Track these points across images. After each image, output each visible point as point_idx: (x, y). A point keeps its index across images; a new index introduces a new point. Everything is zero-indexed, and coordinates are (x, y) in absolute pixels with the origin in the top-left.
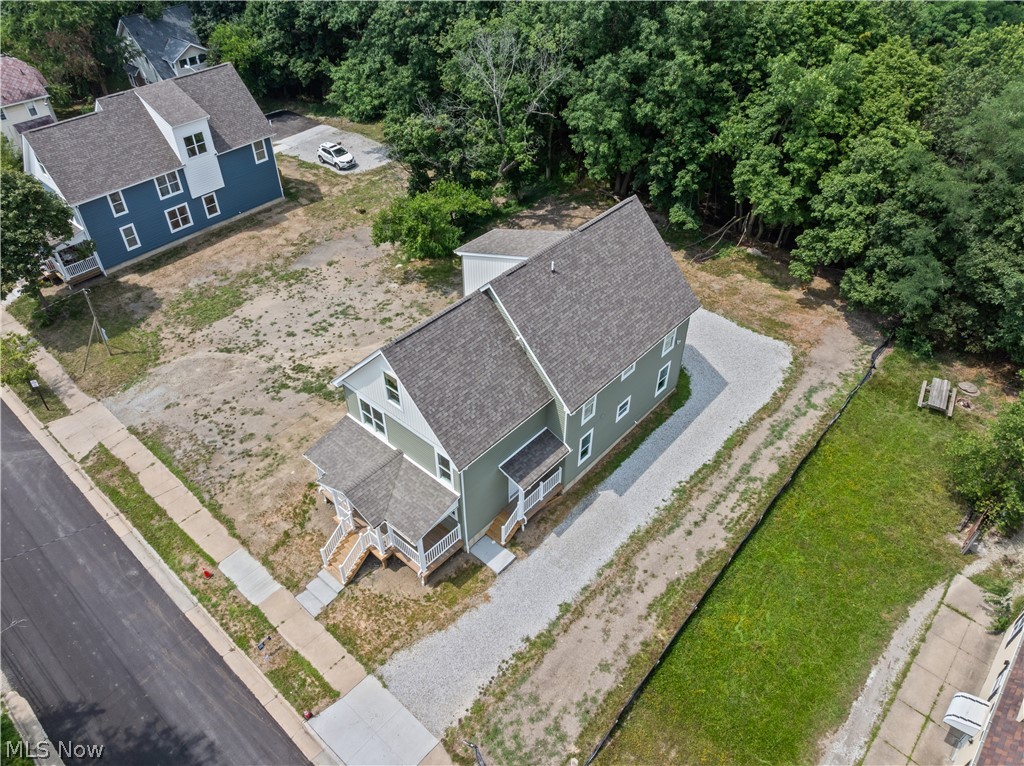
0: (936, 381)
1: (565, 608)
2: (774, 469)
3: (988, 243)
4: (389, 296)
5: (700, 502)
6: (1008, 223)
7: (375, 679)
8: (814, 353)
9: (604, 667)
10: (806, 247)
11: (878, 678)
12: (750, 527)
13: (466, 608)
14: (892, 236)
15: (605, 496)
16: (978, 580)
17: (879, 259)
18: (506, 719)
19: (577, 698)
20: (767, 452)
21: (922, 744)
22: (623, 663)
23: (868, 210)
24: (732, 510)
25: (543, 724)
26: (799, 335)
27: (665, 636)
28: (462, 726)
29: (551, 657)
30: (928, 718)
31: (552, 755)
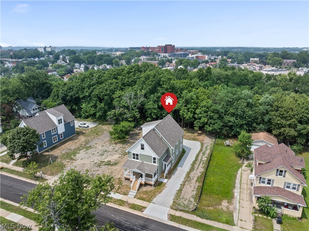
0: (226, 141)
1: (181, 185)
2: (206, 159)
3: (227, 116)
4: (114, 147)
5: (196, 166)
6: (229, 112)
7: (152, 203)
8: (204, 142)
9: (193, 191)
10: (196, 124)
11: (237, 181)
12: (207, 167)
13: (163, 189)
14: (211, 118)
15: (179, 168)
16: (246, 166)
17: (210, 122)
18: (180, 202)
19: (191, 196)
20: (204, 157)
21: (248, 187)
22: (196, 189)
23: (206, 114)
24: (202, 165)
25: (187, 201)
26: (200, 140)
27: (201, 184)
28: (173, 205)
29: (183, 192)
30: (247, 184)
31: (191, 204)
